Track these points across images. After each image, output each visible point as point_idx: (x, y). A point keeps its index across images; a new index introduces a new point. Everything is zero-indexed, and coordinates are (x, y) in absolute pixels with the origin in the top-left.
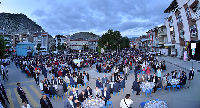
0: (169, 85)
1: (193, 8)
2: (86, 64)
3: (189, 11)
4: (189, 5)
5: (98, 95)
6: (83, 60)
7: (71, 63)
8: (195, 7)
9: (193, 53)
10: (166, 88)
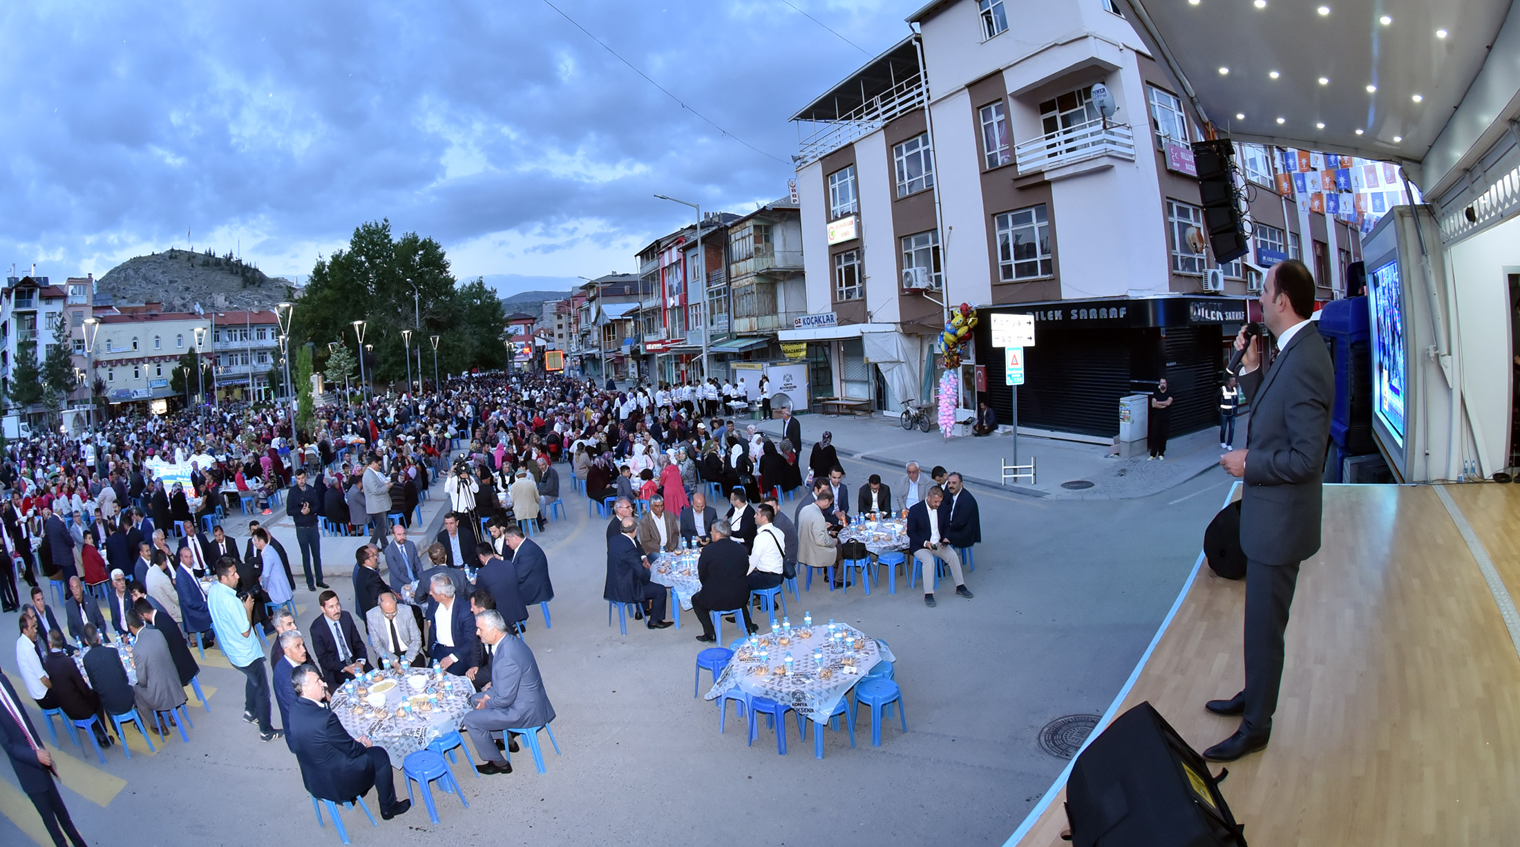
0: (854, 550)
1: (1045, 108)
2: (232, 487)
3: (1006, 125)
4: (1015, 82)
5: (403, 647)
6: (205, 461)
7: (139, 484)
8: (1067, 102)
9: (1015, 375)
10: (834, 577)
